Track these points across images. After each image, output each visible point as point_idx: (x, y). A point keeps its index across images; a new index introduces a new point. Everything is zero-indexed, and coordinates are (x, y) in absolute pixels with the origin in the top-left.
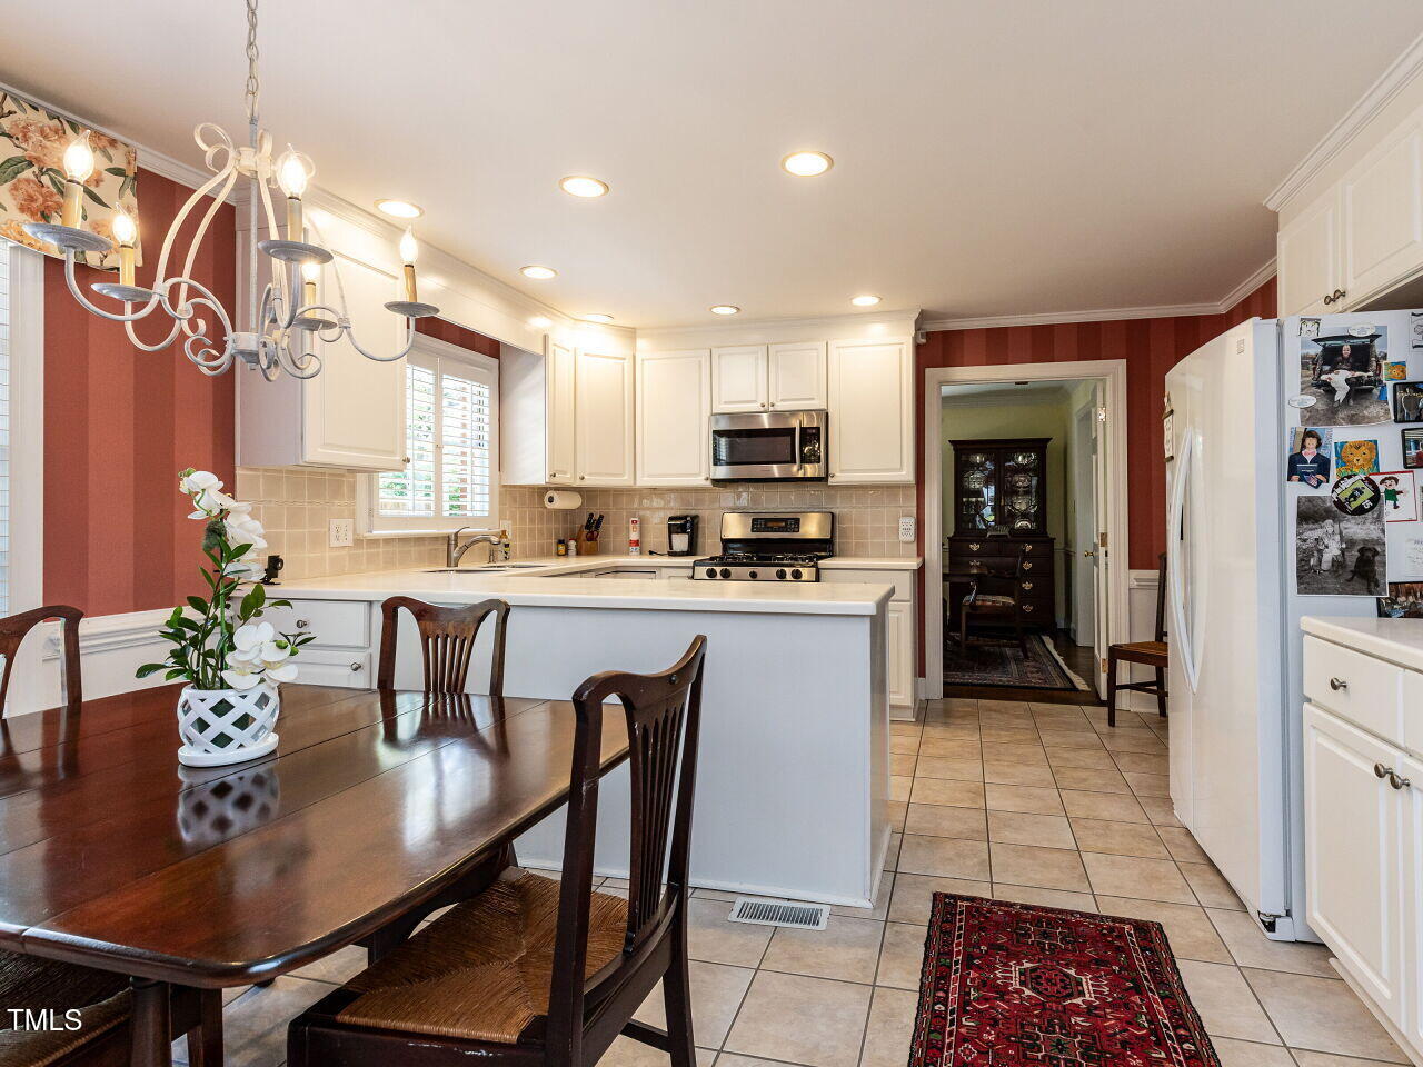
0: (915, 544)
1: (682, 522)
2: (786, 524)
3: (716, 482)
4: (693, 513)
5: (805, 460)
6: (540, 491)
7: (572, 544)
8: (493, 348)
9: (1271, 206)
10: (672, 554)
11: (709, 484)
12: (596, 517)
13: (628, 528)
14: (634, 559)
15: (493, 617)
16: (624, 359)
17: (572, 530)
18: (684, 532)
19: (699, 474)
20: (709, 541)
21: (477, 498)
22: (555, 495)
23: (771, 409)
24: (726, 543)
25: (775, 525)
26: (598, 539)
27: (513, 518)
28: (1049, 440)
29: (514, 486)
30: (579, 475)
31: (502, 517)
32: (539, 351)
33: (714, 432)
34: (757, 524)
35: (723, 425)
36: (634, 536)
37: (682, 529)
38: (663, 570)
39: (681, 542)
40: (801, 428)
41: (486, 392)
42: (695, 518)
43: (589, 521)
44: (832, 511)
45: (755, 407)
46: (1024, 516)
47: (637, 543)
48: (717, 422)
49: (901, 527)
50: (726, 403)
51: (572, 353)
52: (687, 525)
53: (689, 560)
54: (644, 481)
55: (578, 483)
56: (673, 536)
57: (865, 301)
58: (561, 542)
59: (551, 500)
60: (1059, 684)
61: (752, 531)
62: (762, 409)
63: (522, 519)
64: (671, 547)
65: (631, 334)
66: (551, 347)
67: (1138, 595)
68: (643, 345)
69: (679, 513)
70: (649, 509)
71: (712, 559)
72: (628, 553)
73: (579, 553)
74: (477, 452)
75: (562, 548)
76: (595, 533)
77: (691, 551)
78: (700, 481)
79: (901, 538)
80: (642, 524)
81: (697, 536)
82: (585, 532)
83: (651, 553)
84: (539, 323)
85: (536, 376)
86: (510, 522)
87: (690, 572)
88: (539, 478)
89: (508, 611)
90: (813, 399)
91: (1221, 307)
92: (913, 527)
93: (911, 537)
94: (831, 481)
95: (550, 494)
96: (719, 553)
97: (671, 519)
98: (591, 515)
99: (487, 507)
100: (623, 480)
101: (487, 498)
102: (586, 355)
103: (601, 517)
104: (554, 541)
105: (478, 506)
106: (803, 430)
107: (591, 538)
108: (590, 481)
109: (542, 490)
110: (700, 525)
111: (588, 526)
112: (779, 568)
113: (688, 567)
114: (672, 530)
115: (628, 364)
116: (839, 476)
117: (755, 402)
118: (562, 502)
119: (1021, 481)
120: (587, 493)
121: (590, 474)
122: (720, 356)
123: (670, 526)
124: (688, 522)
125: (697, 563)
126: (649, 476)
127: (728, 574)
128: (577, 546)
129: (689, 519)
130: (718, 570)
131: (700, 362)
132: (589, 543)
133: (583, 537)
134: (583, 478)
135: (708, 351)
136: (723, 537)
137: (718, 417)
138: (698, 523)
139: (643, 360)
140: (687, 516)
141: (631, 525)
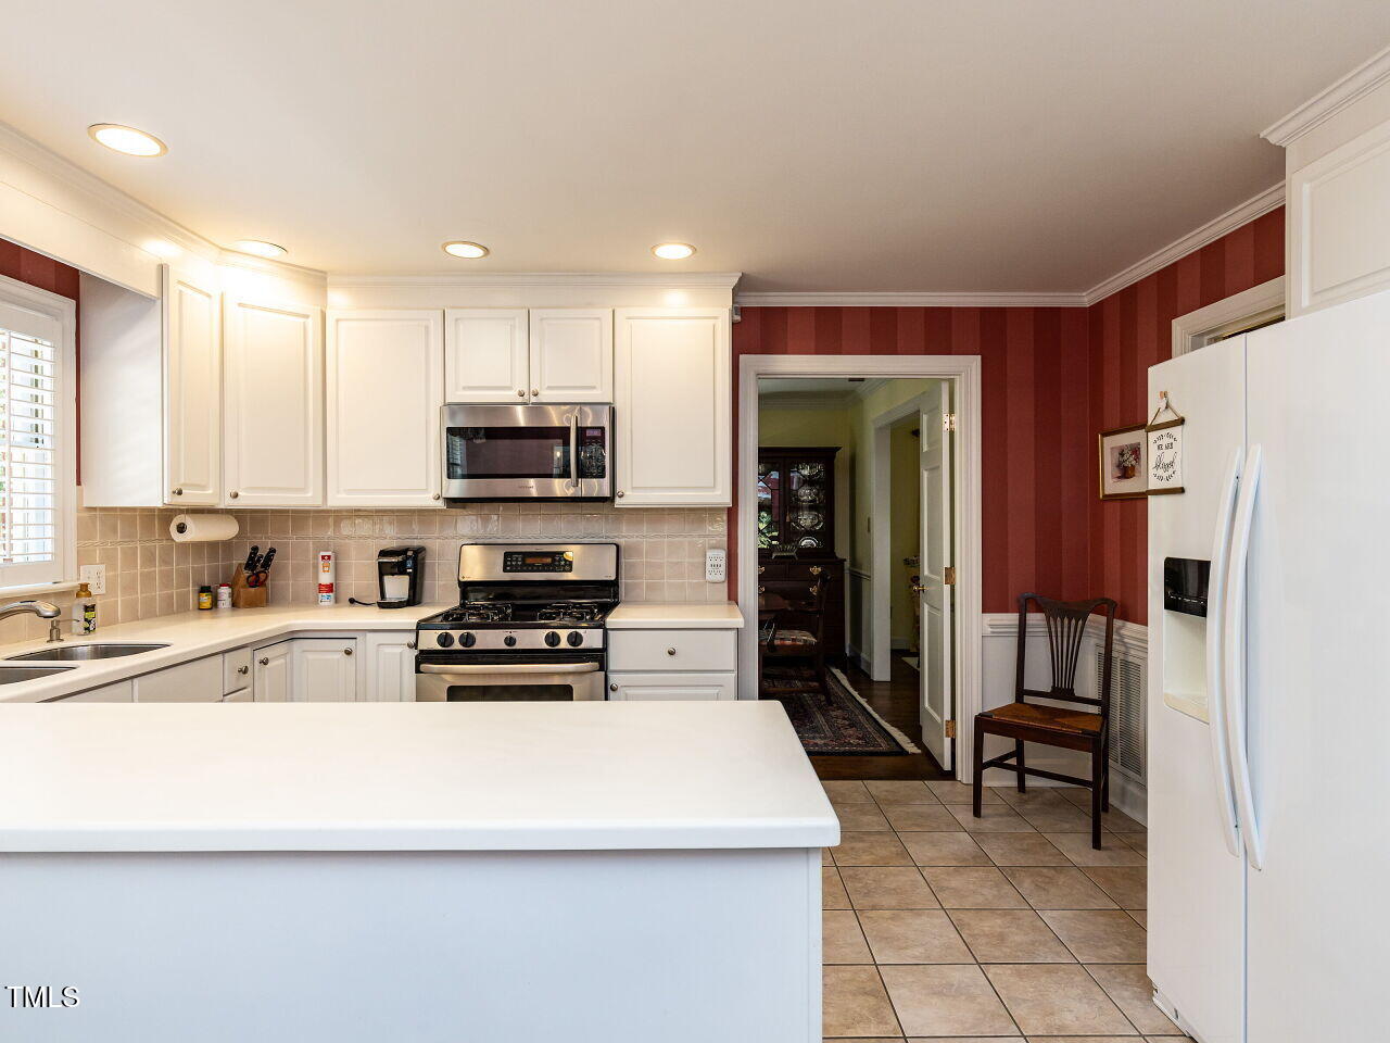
0: (726, 584)
1: (400, 559)
2: (554, 560)
3: (451, 502)
4: (416, 543)
5: (583, 473)
6: (164, 516)
7: (225, 592)
8: (65, 281)
9: (1273, 140)
10: (385, 605)
11: (440, 504)
12: (263, 552)
13: (316, 567)
16: (307, 317)
17: (227, 569)
18: (402, 572)
19: (426, 491)
20: (439, 583)
21: (32, 532)
22: (188, 521)
23: (533, 400)
24: (466, 588)
25: (538, 562)
26: (269, 582)
27: (109, 560)
28: (838, 449)
29: (114, 509)
30: (230, 489)
31: (83, 558)
32: (150, 289)
33: (449, 429)
34: (512, 560)
35: (461, 422)
36: (326, 578)
37: (399, 569)
38: (369, 635)
39: (397, 587)
40: (577, 428)
41: (47, 352)
42: (419, 550)
43: (251, 558)
44: (616, 540)
45: (510, 396)
46: (809, 533)
47: (330, 588)
48: (453, 415)
49: (708, 563)
50: (464, 388)
51: (216, 300)
52: (406, 563)
53: (412, 617)
54: (338, 499)
55: (227, 503)
56: (386, 578)
57: (673, 252)
58: (204, 590)
59: (181, 529)
60: (884, 747)
61: (505, 570)
62: (520, 400)
63: (130, 558)
64: (383, 595)
65: (318, 280)
66: (173, 286)
67: (992, 643)
68: (339, 301)
69: (394, 545)
70: (347, 537)
71: (447, 616)
72: (314, 607)
73: (234, 604)
74: (31, 454)
75: (206, 599)
76: (262, 576)
77: (414, 600)
78: (427, 500)
79: (709, 577)
80: (335, 560)
81: (422, 578)
82: (246, 573)
83: (352, 601)
84: (156, 248)
85: (143, 334)
86: (103, 567)
87: (411, 638)
88: (153, 496)
90: (594, 388)
91: (1086, 299)
92: (723, 563)
93: (721, 576)
94: (619, 502)
95: (179, 519)
96: (455, 603)
97: (383, 553)
98: (255, 549)
99: (49, 546)
100: (307, 498)
101: (49, 531)
102: (240, 305)
103: (273, 551)
104: (191, 589)
105: (33, 547)
106: (581, 431)
107: (256, 582)
108: (248, 500)
109: (167, 514)
110: (427, 561)
111: (250, 566)
112: (548, 631)
113: (410, 631)
114: (383, 570)
115: (313, 325)
116: (630, 497)
117: (510, 388)
118: (197, 532)
119: (806, 494)
120: (248, 518)
122: (457, 320)
123: (381, 565)
124: (408, 558)
125: (423, 625)
126: (349, 491)
127: (470, 641)
128: (232, 595)
129: (410, 553)
130: (456, 634)
131: (427, 328)
132: (253, 590)
133: (242, 581)
134: (236, 496)
135: (440, 313)
136: (461, 579)
137: (453, 408)
138: (423, 559)
139: (337, 321)
140: (407, 550)
141: (321, 562)
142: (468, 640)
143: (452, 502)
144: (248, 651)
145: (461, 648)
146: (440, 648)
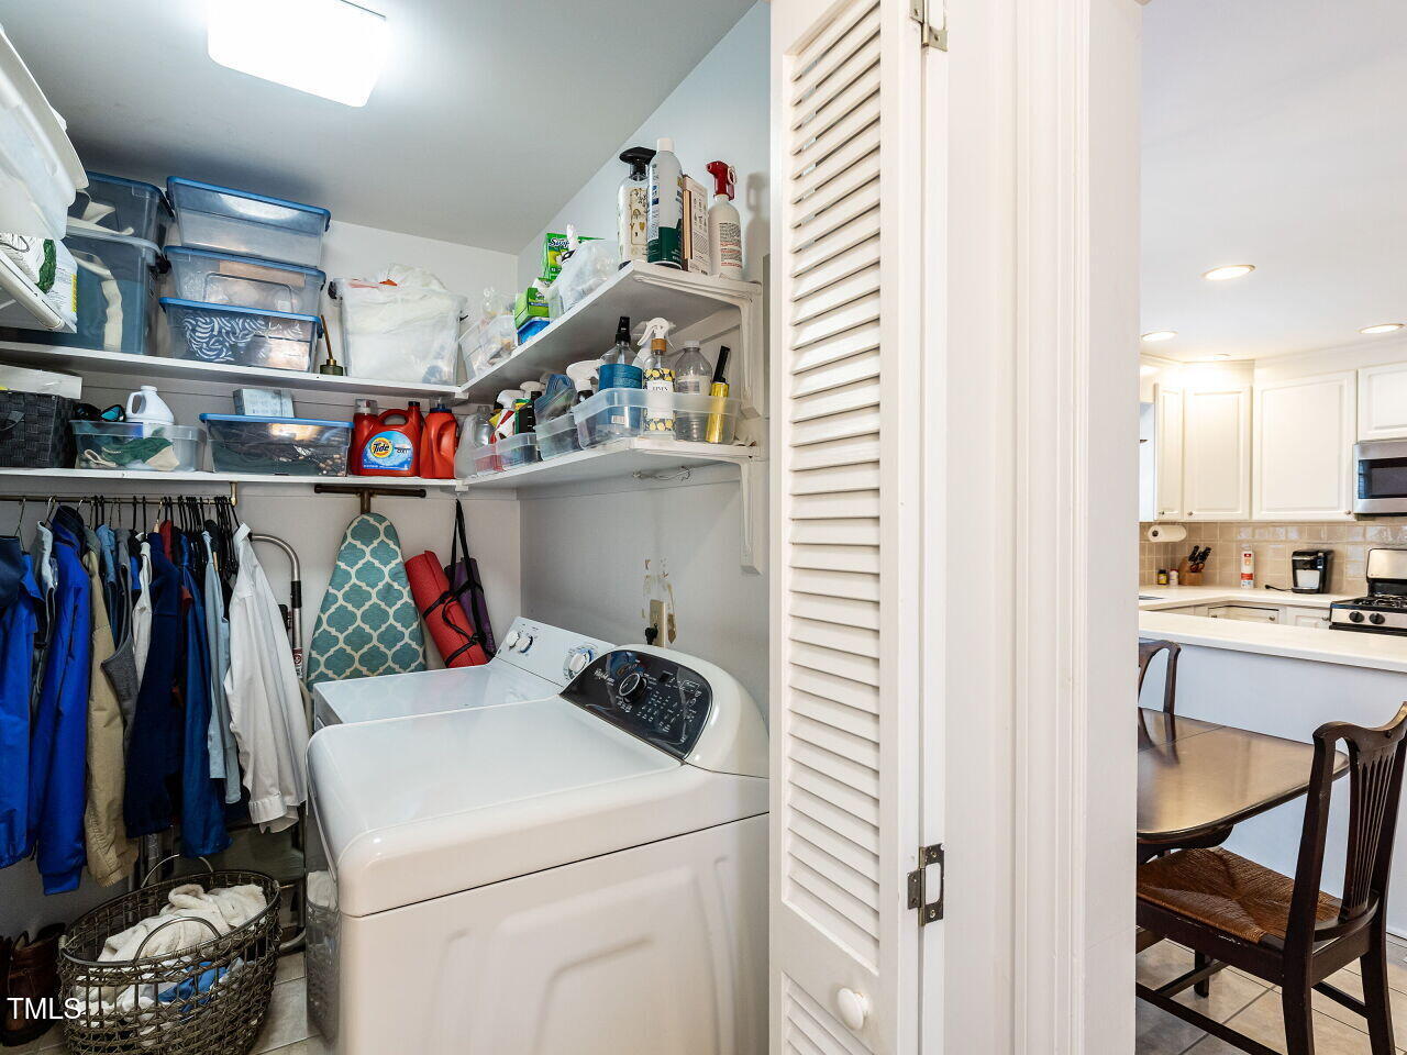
1: (1312, 558)
4: (1325, 547)
7: (1174, 574)
10: (1297, 590)
11: (1351, 518)
12: (1202, 549)
13: (1239, 562)
14: (1245, 594)
15: (1164, 654)
16: (1239, 392)
17: (1173, 560)
18: (1315, 568)
19: (1338, 508)
20: (1348, 579)
22: (1160, 529)
24: (1374, 584)
26: (1204, 571)
30: (1187, 511)
32: (1149, 400)
33: (1363, 462)
35: (1373, 454)
36: (1247, 569)
37: (1312, 566)
38: (1288, 608)
39: (1310, 578)
42: (1328, 553)
43: (1194, 553)
47: (1250, 577)
48: (1365, 451)
50: (1376, 428)
51: (1181, 396)
52: (1320, 562)
53: (1325, 600)
54: (1260, 515)
55: (1186, 519)
56: (1298, 571)
58: (1162, 572)
59: (1155, 534)
64: (1296, 583)
65: (1249, 365)
66: (1160, 394)
68: (1261, 375)
69: (1304, 548)
70: (1265, 541)
71: (1357, 601)
72: (1238, 586)
73: (1180, 583)
75: (1163, 578)
76: (1201, 565)
77: (1324, 587)
78: (1340, 515)
80: (1257, 557)
81: (1331, 574)
82: (1190, 563)
83: (1268, 587)
84: (1149, 372)
87: (1326, 614)
89: (1179, 650)
95: (1153, 529)
96: (1364, 593)
97: (1295, 554)
98: (1197, 547)
100: (1239, 514)
102: (1196, 394)
103: (1208, 549)
104: (1155, 571)
107: (1196, 570)
108: (1199, 516)
110: (1336, 561)
111: (1192, 558)
113: (1325, 609)
114: (1296, 566)
115: (1244, 398)
118: (1166, 536)
120: (1192, 527)
121: (1199, 510)
122: (1370, 376)
123: (1294, 561)
124: (1320, 558)
125: (1334, 605)
126: (1268, 510)
127: (1380, 620)
128: (1179, 577)
129: (1320, 554)
130: (1367, 614)
131: (1341, 387)
132: (1193, 574)
133: (1187, 568)
134: (1191, 514)
135: (1354, 373)
136: (1370, 576)
137: (1364, 446)
138: (1332, 559)
139: (1263, 391)
140: (1318, 552)
141: (1243, 558)
142: (1378, 619)
143: (1361, 516)
144: (1206, 608)
145: (1371, 624)
146: (1351, 622)
